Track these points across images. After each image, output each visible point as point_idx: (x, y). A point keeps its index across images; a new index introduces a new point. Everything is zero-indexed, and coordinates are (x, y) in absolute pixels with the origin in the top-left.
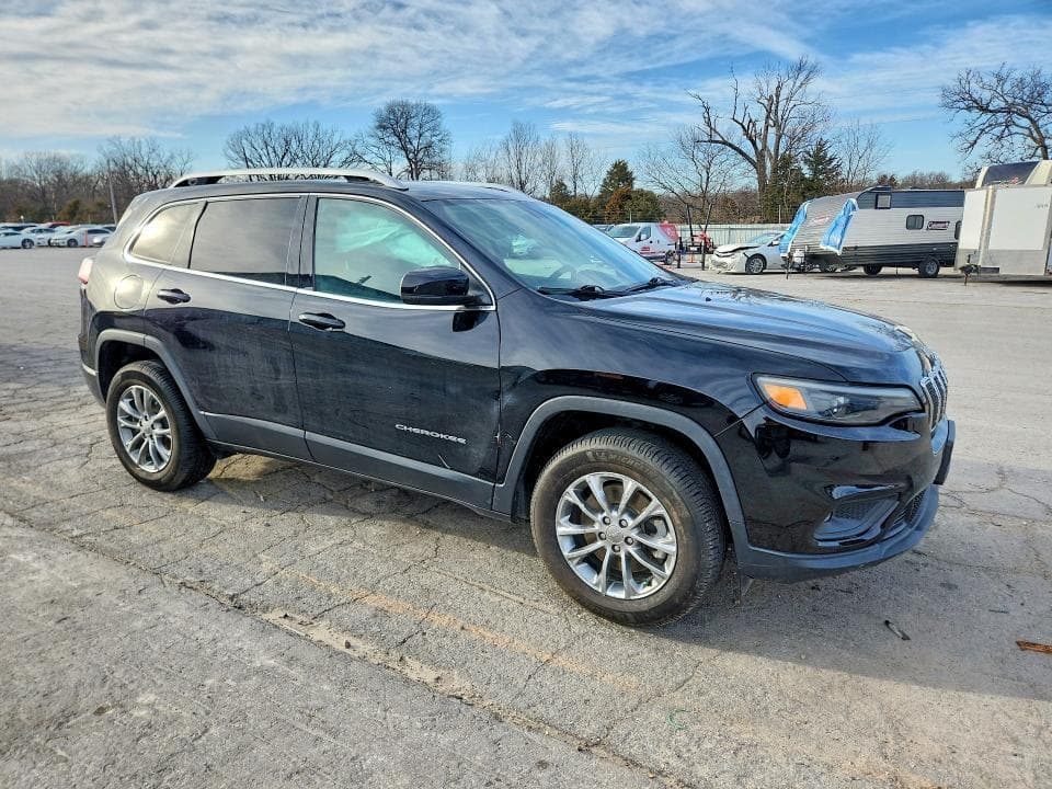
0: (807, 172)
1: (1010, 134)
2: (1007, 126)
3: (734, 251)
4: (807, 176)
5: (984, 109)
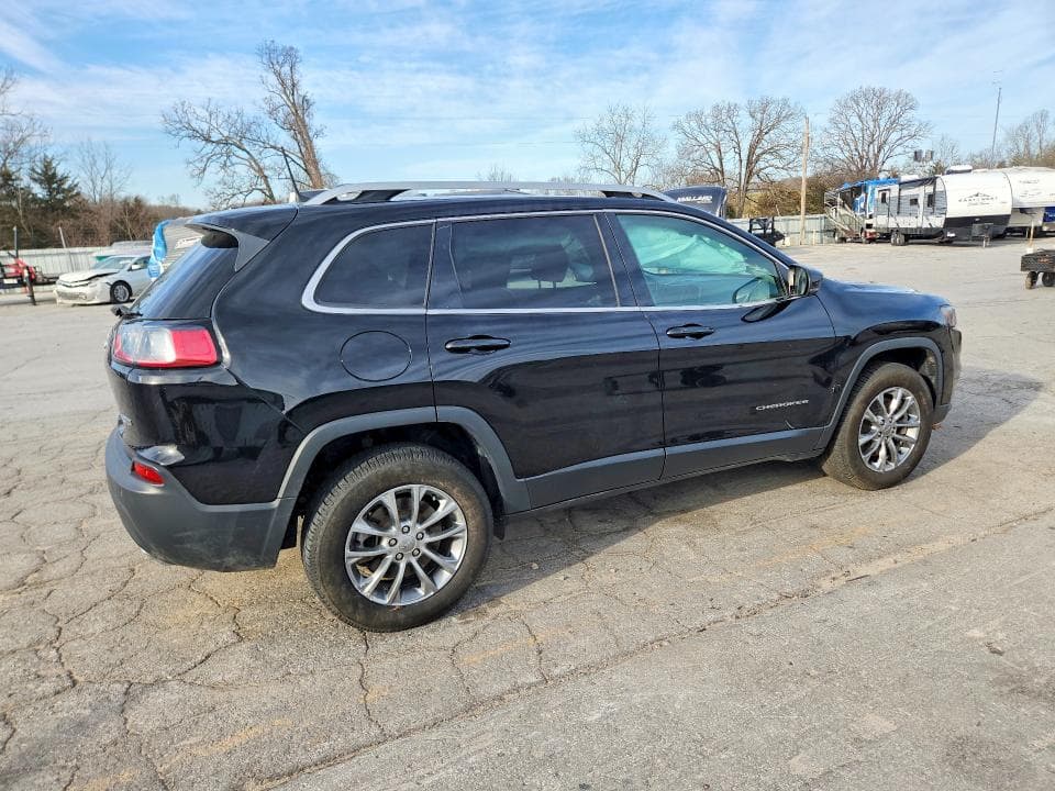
0: (39, 191)
1: (233, 165)
2: (228, 157)
3: (90, 279)
4: (40, 196)
5: (208, 140)
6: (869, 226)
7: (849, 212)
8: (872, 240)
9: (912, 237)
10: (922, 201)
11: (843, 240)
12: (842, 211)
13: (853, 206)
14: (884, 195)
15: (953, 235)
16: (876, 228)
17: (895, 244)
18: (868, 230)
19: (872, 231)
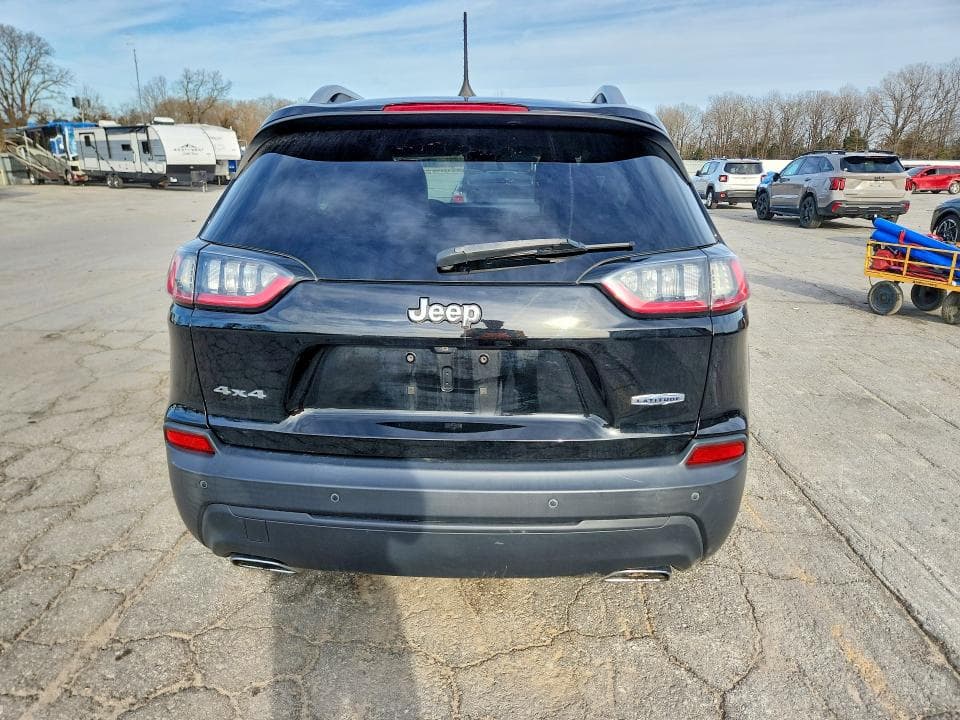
6: (75, 168)
7: (43, 152)
8: (80, 182)
9: (129, 180)
10: (135, 147)
11: (41, 181)
12: (34, 152)
13: (50, 147)
14: (87, 138)
15: (175, 180)
16: (83, 171)
17: (113, 187)
18: (74, 172)
19: (80, 173)
